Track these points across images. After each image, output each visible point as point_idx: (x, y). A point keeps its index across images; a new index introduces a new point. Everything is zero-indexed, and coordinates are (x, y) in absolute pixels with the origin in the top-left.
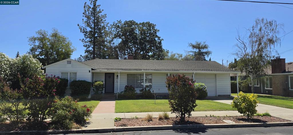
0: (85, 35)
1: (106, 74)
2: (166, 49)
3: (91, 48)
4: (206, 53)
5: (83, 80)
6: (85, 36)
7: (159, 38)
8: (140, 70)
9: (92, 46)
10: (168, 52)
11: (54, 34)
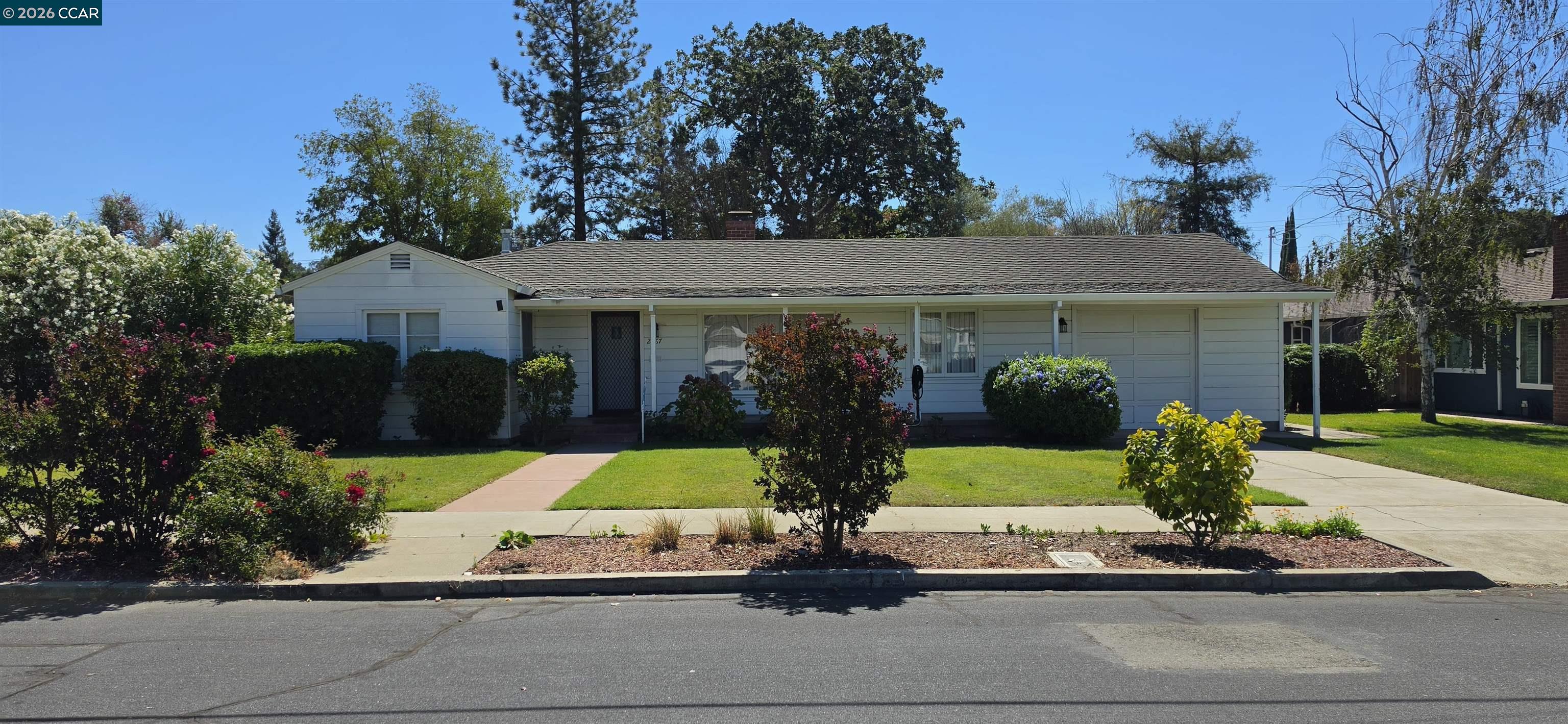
0: (529, 117)
1: (597, 317)
2: (977, 178)
3: (561, 186)
4: (1237, 186)
5: (469, 348)
6: (528, 122)
7: (937, 113)
8: (765, 292)
9: (569, 174)
10: (987, 191)
11: (419, 114)
